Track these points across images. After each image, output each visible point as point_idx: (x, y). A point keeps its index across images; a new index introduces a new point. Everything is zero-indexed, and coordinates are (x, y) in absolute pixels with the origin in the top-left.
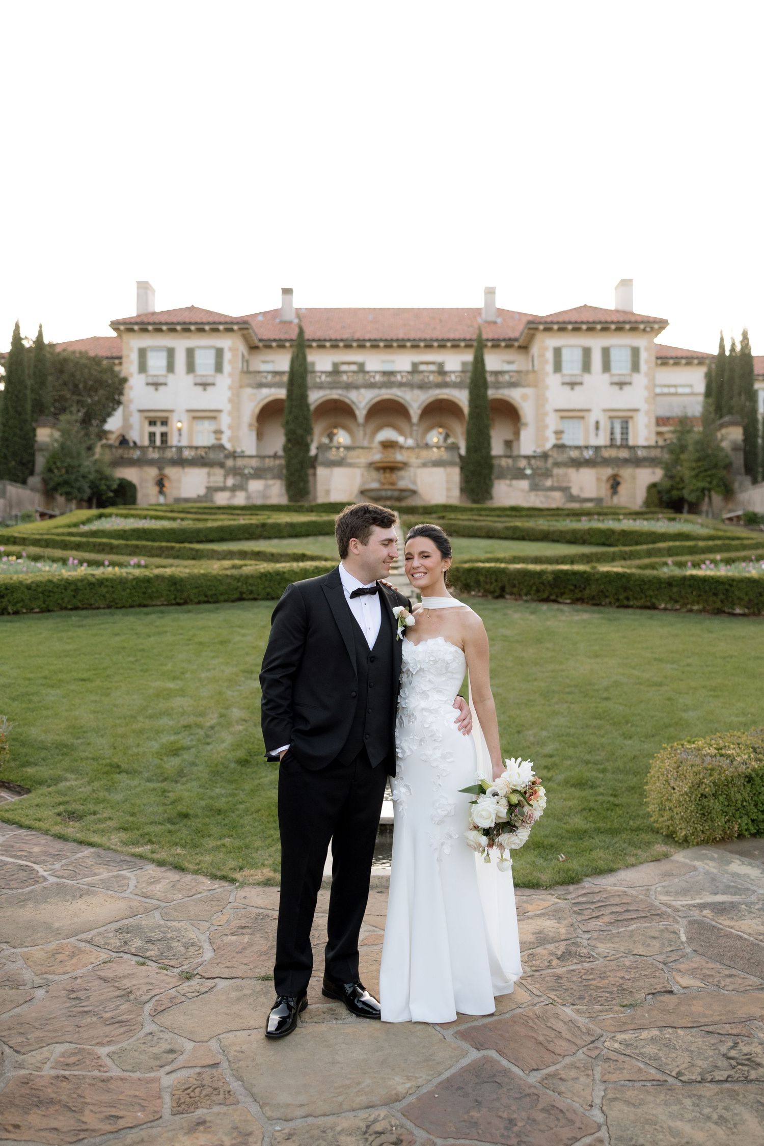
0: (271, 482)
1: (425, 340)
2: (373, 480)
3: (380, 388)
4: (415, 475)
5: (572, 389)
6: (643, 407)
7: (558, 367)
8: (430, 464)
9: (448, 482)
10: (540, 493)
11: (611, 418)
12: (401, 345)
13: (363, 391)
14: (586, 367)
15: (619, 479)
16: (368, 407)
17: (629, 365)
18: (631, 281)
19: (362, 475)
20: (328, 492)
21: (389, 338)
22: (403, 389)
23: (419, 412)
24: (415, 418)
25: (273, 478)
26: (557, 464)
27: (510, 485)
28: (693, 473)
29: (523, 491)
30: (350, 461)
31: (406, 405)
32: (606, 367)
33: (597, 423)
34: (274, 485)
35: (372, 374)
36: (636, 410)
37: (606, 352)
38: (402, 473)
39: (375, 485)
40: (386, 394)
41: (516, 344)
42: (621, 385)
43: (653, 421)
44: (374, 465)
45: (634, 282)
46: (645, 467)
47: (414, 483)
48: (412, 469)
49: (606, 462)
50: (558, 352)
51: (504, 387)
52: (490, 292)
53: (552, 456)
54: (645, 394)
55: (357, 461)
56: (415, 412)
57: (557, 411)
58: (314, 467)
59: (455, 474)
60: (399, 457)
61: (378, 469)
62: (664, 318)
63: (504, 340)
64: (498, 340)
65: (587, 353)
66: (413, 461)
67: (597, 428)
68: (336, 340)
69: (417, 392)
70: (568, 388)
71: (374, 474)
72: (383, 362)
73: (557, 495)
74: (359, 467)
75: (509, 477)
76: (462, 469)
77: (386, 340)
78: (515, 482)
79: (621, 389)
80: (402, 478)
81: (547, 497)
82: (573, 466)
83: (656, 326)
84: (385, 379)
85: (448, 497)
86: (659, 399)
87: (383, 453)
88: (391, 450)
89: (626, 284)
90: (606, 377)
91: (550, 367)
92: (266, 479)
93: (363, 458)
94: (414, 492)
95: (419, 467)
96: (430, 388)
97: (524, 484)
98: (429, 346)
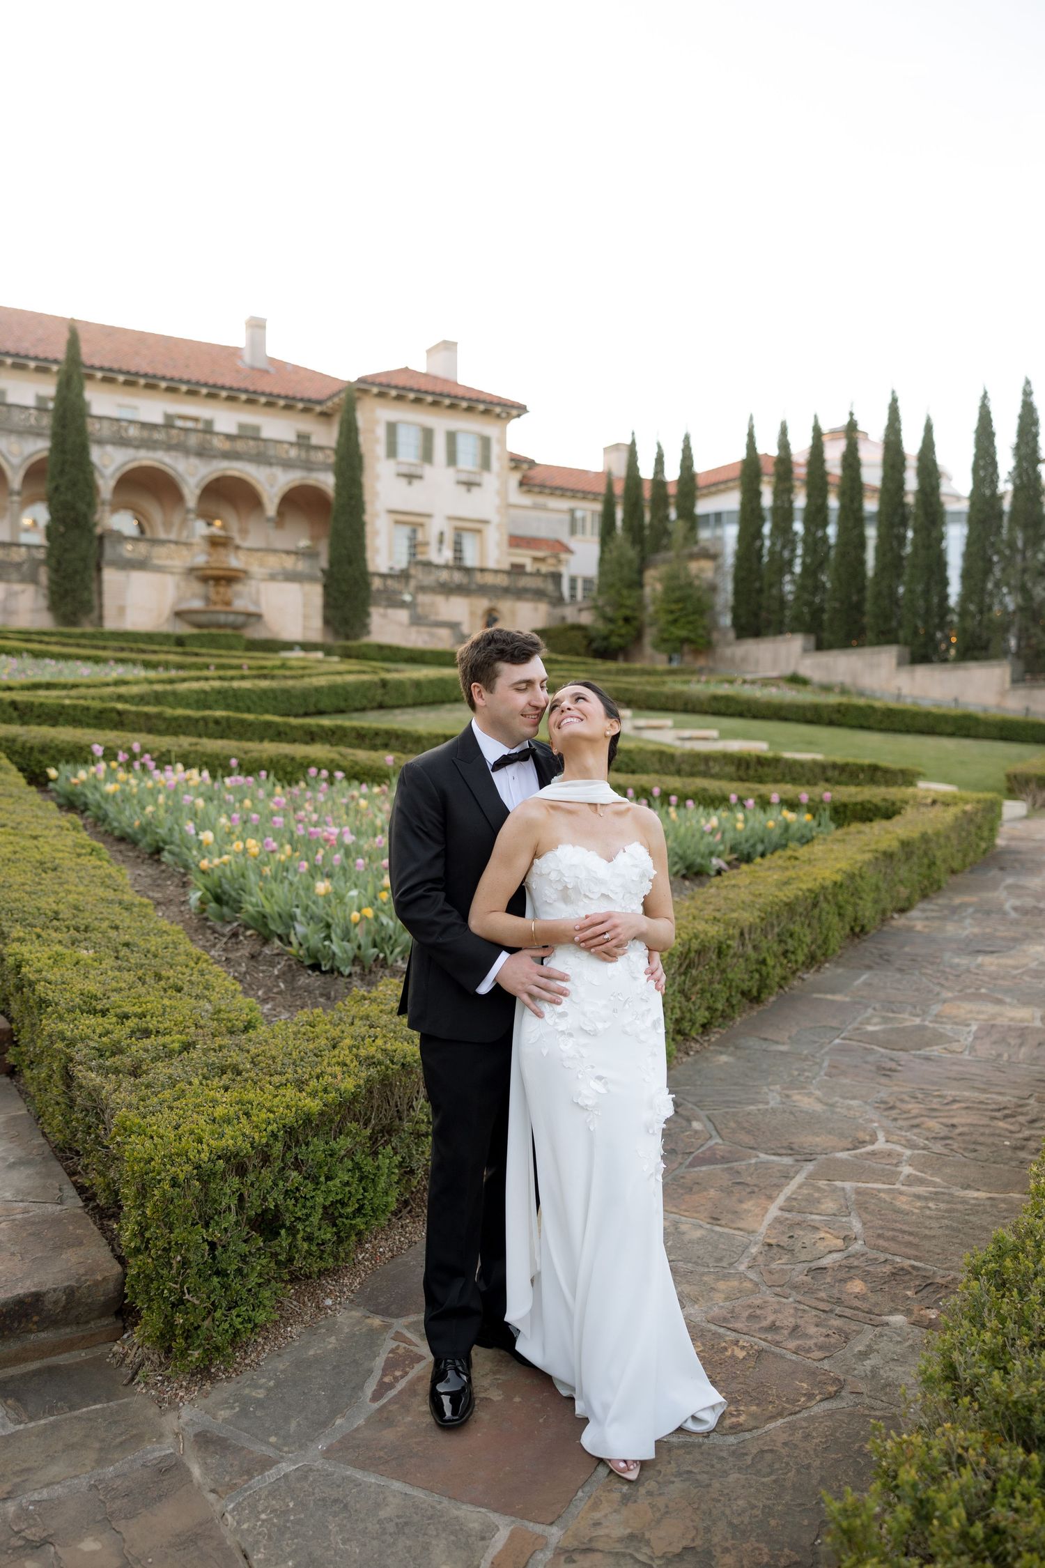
0: (17, 587)
1: (188, 382)
2: (194, 596)
3: (137, 447)
4: (258, 592)
5: (410, 483)
6: (494, 518)
7: (392, 452)
8: (280, 577)
9: (305, 605)
10: (423, 629)
11: (457, 529)
12: (151, 383)
13: (109, 449)
14: (427, 455)
15: (496, 614)
16: (118, 475)
17: (479, 460)
18: (455, 344)
19: (178, 587)
20: (122, 610)
21: (133, 369)
22: (173, 453)
23: (198, 492)
24: (191, 499)
25: (23, 580)
26: (422, 589)
27: (384, 616)
28: (671, 617)
29: (401, 624)
30: (156, 562)
31: (178, 479)
32: (452, 459)
33: (442, 534)
34: (23, 592)
35: (124, 424)
36: (486, 522)
37: (451, 437)
38: (238, 587)
39: (197, 604)
40: (146, 458)
41: (318, 409)
42: (469, 485)
43: (505, 538)
44: (200, 573)
45: (459, 346)
46: (527, 600)
47: (257, 603)
48: (253, 583)
49: (483, 590)
50: (392, 428)
51: (319, 470)
52: (257, 326)
53: (415, 577)
54: (496, 501)
55: (168, 562)
56: (191, 494)
57: (391, 512)
58: (99, 569)
59: (315, 593)
60: (235, 561)
61: (205, 579)
62: (522, 402)
63: (302, 400)
64: (294, 398)
65: (428, 434)
66: (255, 569)
67: (441, 542)
68: (46, 360)
69: (194, 461)
70: (404, 481)
71: (197, 587)
72: (120, 406)
73: (444, 633)
74: (172, 573)
75: (384, 603)
76: (326, 587)
77: (128, 373)
78: (391, 612)
79: (469, 490)
80: (239, 595)
81: (432, 635)
82: (441, 593)
83: (514, 412)
84: (145, 434)
85: (305, 628)
86: (513, 511)
87: (210, 555)
88: (222, 551)
89: (448, 346)
90: (451, 471)
91: (381, 449)
92: (8, 581)
93: (180, 559)
94: (258, 617)
95: (264, 580)
96: (214, 457)
97: (403, 615)
98: (192, 393)
